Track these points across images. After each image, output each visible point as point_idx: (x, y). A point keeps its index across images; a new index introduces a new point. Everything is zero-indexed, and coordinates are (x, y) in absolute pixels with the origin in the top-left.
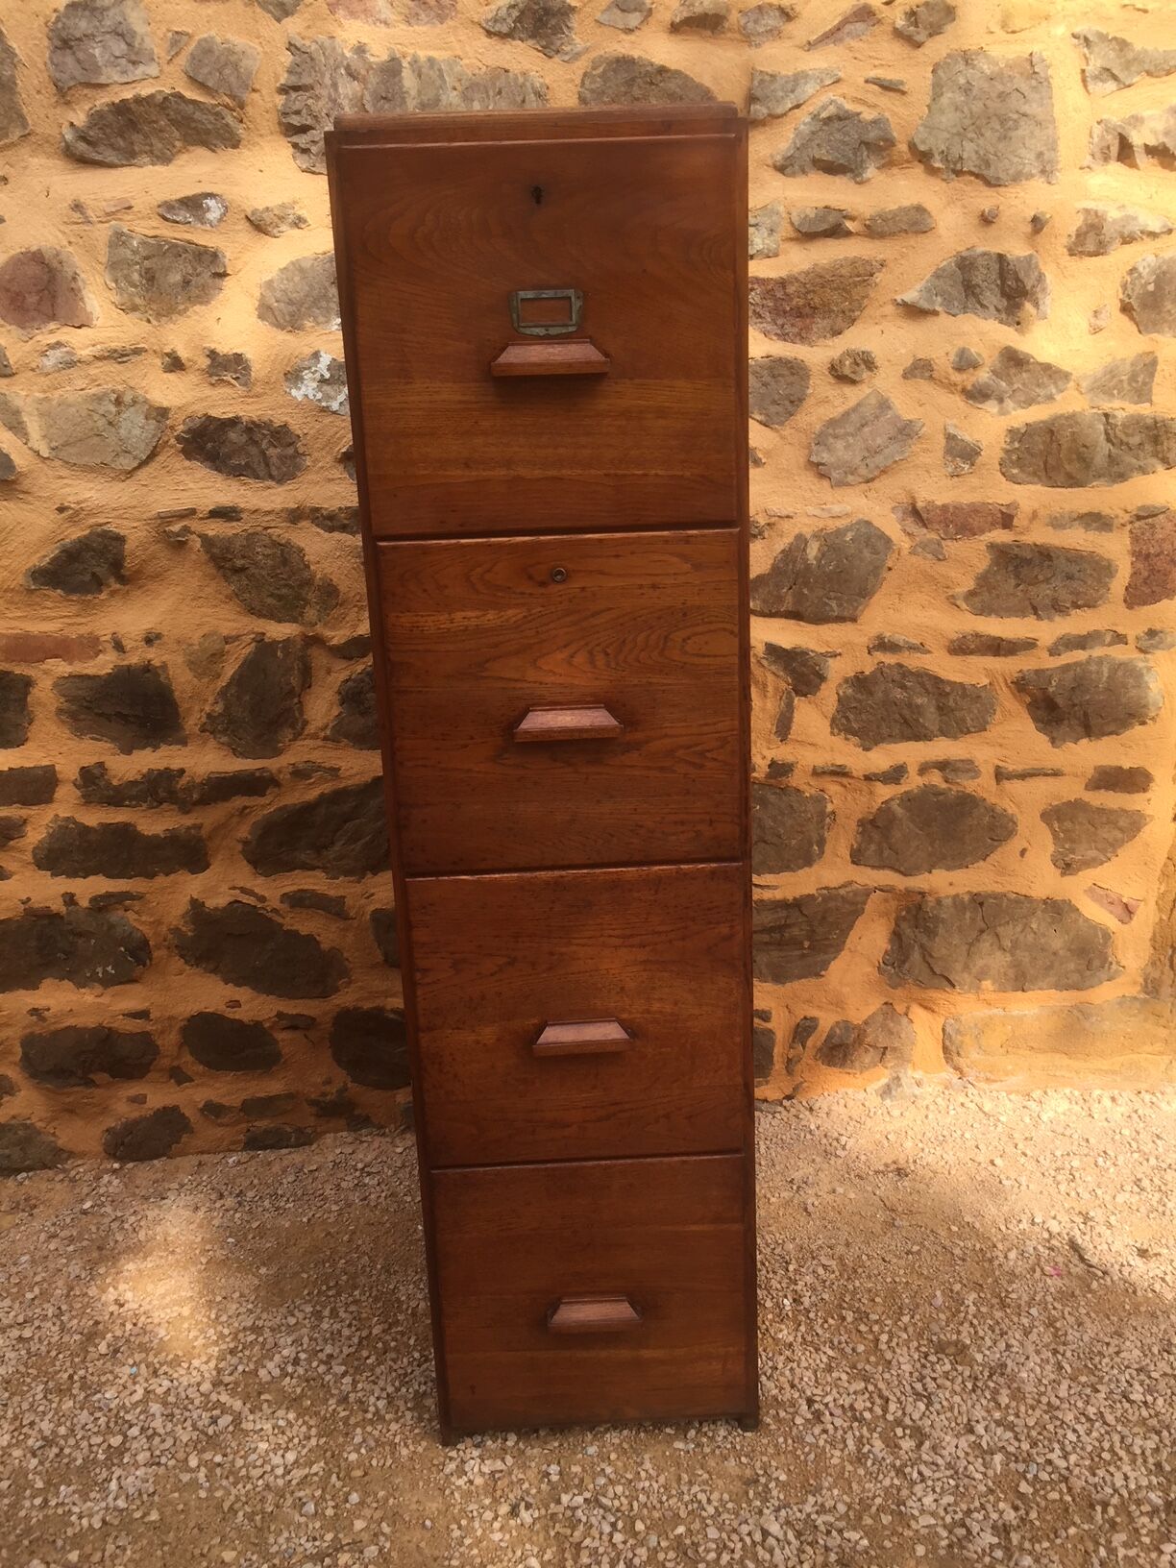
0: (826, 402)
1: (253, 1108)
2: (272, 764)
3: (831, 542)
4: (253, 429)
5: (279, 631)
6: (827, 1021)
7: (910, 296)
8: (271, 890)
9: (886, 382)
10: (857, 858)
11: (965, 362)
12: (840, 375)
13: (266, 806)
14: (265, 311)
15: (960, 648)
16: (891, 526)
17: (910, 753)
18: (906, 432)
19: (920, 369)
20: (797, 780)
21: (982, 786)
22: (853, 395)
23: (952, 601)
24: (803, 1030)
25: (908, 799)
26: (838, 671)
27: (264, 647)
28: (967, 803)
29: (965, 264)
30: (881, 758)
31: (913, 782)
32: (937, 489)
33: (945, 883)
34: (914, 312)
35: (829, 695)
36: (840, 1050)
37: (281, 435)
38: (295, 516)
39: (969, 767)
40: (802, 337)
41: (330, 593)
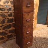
1: (3, 41)
2: (4, 25)
4: (3, 8)
5: (4, 18)
8: (4, 31)
13: (4, 27)
14: (3, 3)
27: (3, 19)
37: (4, 9)
38: (5, 13)
41: (6, 16)
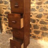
0: (40, 8)
3: (40, 15)
6: (38, 36)
7: (44, 3)
9: (43, 7)
10: (40, 29)
11: (47, 6)
12: (41, 7)
15: (46, 20)
16: (43, 14)
17: (43, 25)
18: (43, 10)
19: (44, 7)
20: (38, 25)
21: (47, 27)
22: (41, 8)
23: (46, 18)
24: (37, 37)
25: (43, 27)
26: (40, 21)
28: (46, 28)
29: (47, 1)
30: (42, 25)
31: (43, 26)
32: (45, 12)
33: (44, 31)
34: (44, 4)
35: (39, 22)
36: (39, 38)
39: (46, 26)
40: (39, 5)
